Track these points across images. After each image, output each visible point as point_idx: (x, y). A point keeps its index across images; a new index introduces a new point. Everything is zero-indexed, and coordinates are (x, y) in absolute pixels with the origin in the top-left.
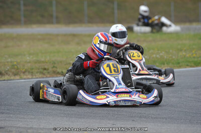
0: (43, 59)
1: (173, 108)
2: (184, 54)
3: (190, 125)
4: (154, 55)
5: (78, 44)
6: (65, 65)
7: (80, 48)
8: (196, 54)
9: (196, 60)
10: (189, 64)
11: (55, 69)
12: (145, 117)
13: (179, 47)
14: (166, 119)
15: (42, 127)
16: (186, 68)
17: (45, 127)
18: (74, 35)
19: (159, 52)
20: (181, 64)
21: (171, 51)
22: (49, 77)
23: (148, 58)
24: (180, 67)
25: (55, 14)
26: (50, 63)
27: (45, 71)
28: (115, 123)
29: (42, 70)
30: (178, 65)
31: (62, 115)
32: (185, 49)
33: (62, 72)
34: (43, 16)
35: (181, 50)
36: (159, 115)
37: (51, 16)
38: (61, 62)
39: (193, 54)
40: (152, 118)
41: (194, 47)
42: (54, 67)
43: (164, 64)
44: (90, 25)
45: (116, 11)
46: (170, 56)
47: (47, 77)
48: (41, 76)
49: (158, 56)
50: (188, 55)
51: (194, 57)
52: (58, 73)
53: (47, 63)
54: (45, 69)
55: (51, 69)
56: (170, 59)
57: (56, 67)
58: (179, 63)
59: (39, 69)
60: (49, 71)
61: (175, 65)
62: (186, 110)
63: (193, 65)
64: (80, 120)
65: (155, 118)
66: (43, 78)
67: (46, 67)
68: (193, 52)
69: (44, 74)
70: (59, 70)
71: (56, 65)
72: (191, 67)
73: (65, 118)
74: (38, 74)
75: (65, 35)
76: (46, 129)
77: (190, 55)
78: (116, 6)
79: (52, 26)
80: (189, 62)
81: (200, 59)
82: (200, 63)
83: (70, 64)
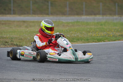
0: (5, 36)
1: (85, 67)
2: (91, 34)
3: (95, 78)
4: (73, 35)
5: (27, 27)
6: (19, 40)
7: (28, 29)
8: (99, 34)
9: (98, 38)
10: (94, 41)
11: (12, 42)
12: (68, 73)
13: (88, 30)
14: (80, 74)
15: (4, 78)
16: (92, 43)
17: (6, 78)
18: (24, 22)
19: (76, 33)
20: (89, 41)
21: (83, 32)
22: (9, 47)
23: (69, 36)
24: (89, 42)
25: (12, 9)
26: (10, 38)
27: (6, 43)
28: (49, 76)
29: (4, 43)
30: (88, 41)
31: (17, 71)
32: (91, 31)
33: (17, 44)
34: (5, 10)
35: (89, 32)
36: (76, 71)
37: (10, 10)
38: (16, 38)
39: (96, 35)
40: (72, 73)
41: (97, 30)
42: (12, 41)
43: (79, 40)
44: (34, 15)
45: (50, 7)
46: (83, 35)
47: (7, 47)
48: (4, 46)
49: (75, 35)
50: (94, 35)
51: (97, 36)
52: (14, 45)
53: (7, 38)
54: (6, 42)
55: (10, 42)
56: (83, 37)
57: (13, 41)
58: (88, 40)
59: (2, 42)
60: (9, 43)
61: (86, 41)
62: (92, 69)
63: (96, 41)
64: (28, 74)
65: (74, 73)
66: (5, 48)
67: (7, 41)
68: (97, 33)
69: (6, 45)
70: (15, 43)
71: (13, 40)
72: (96, 42)
74: (2, 45)
75: (19, 21)
76: (7, 79)
78: (50, 4)
79: (11, 16)
80: (94, 39)
81: (101, 37)
82: (101, 40)
83: (22, 39)
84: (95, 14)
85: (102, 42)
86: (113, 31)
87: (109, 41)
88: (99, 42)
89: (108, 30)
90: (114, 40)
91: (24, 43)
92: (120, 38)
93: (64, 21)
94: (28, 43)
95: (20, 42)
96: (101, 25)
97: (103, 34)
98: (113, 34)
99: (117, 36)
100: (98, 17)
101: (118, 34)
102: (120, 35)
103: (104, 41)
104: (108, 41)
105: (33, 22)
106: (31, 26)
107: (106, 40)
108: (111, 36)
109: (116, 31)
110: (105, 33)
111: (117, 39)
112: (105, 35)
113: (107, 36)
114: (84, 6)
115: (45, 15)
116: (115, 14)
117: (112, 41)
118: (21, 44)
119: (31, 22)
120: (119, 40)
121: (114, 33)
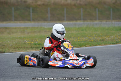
2: (73, 39)
5: (9, 33)
6: (1, 46)
7: (10, 36)
8: (80, 40)
9: (80, 43)
13: (70, 35)
18: (6, 28)
32: (73, 36)
35: (71, 37)
39: (78, 40)
41: (78, 35)
44: (16, 22)
45: (31, 14)
50: (75, 40)
51: (79, 42)
63: (78, 46)
68: (78, 38)
72: (77, 47)
73: (2, 78)
77: (77, 40)
78: (31, 11)
80: (76, 44)
81: (82, 42)
82: (82, 45)
83: (4, 45)
84: (76, 20)
85: (83, 47)
86: (94, 36)
87: (91, 46)
88: (80, 47)
89: (89, 35)
90: (95, 44)
91: (7, 49)
92: (101, 43)
93: (46, 27)
94: (11, 49)
95: (2, 49)
96: (83, 30)
97: (84, 39)
98: (94, 39)
99: (98, 41)
100: (79, 22)
101: (99, 39)
102: (101, 40)
103: (86, 46)
104: (89, 46)
105: (16, 28)
106: (13, 33)
107: (88, 45)
108: (93, 40)
109: (97, 35)
110: (86, 38)
111: (98, 44)
112: (86, 40)
113: (88, 41)
114: (65, 12)
115: (27, 22)
116: (96, 20)
117: (94, 45)
118: (4, 50)
119: (13, 28)
120: (100, 44)
121: (96, 38)
